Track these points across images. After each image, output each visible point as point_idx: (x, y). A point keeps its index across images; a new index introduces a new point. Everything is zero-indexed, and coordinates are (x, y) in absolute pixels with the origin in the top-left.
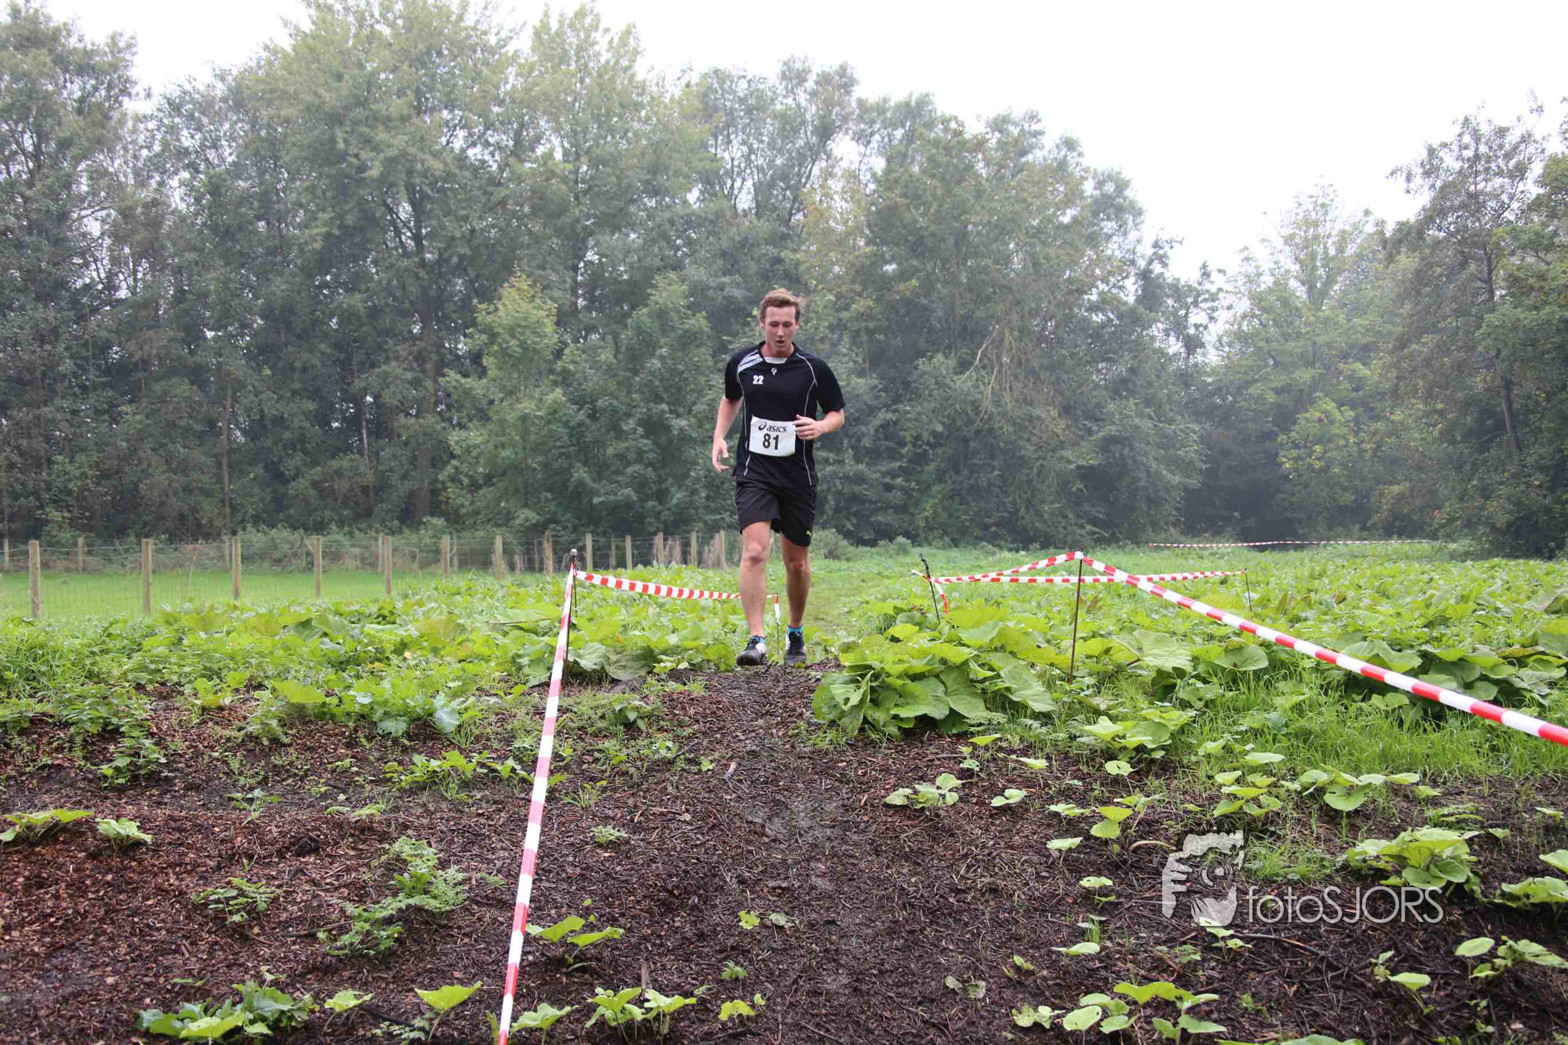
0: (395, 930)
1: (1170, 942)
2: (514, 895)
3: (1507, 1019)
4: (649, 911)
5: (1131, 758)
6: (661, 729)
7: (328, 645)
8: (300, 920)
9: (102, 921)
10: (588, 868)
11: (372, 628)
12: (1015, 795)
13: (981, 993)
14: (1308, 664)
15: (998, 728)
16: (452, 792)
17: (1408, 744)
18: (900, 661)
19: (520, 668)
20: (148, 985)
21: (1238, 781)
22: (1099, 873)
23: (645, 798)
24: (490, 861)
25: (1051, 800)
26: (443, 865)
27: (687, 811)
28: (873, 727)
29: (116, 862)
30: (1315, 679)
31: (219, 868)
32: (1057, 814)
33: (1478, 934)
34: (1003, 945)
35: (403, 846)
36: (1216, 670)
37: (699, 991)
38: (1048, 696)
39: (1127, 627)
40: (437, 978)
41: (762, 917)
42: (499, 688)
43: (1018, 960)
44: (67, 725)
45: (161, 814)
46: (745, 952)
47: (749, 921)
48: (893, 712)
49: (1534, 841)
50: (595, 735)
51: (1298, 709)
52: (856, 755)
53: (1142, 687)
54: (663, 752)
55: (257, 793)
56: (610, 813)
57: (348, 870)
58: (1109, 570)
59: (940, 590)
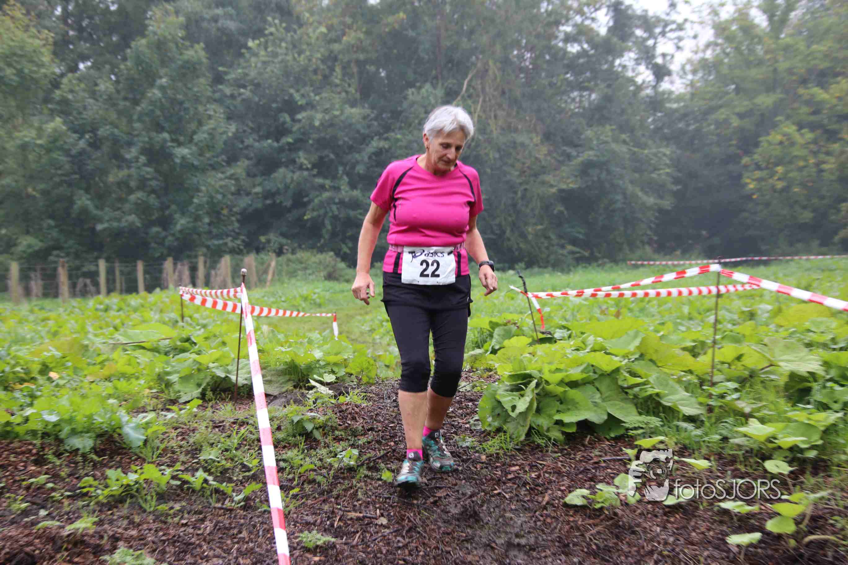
5: (786, 457)
6: (338, 439)
15: (656, 431)
16: (151, 505)
18: (558, 370)
23: (338, 504)
27: (382, 515)
28: (539, 434)
32: (726, 512)
38: (693, 400)
48: (557, 417)
52: (526, 459)
53: (779, 390)
54: (345, 460)
56: (310, 519)
58: (755, 280)
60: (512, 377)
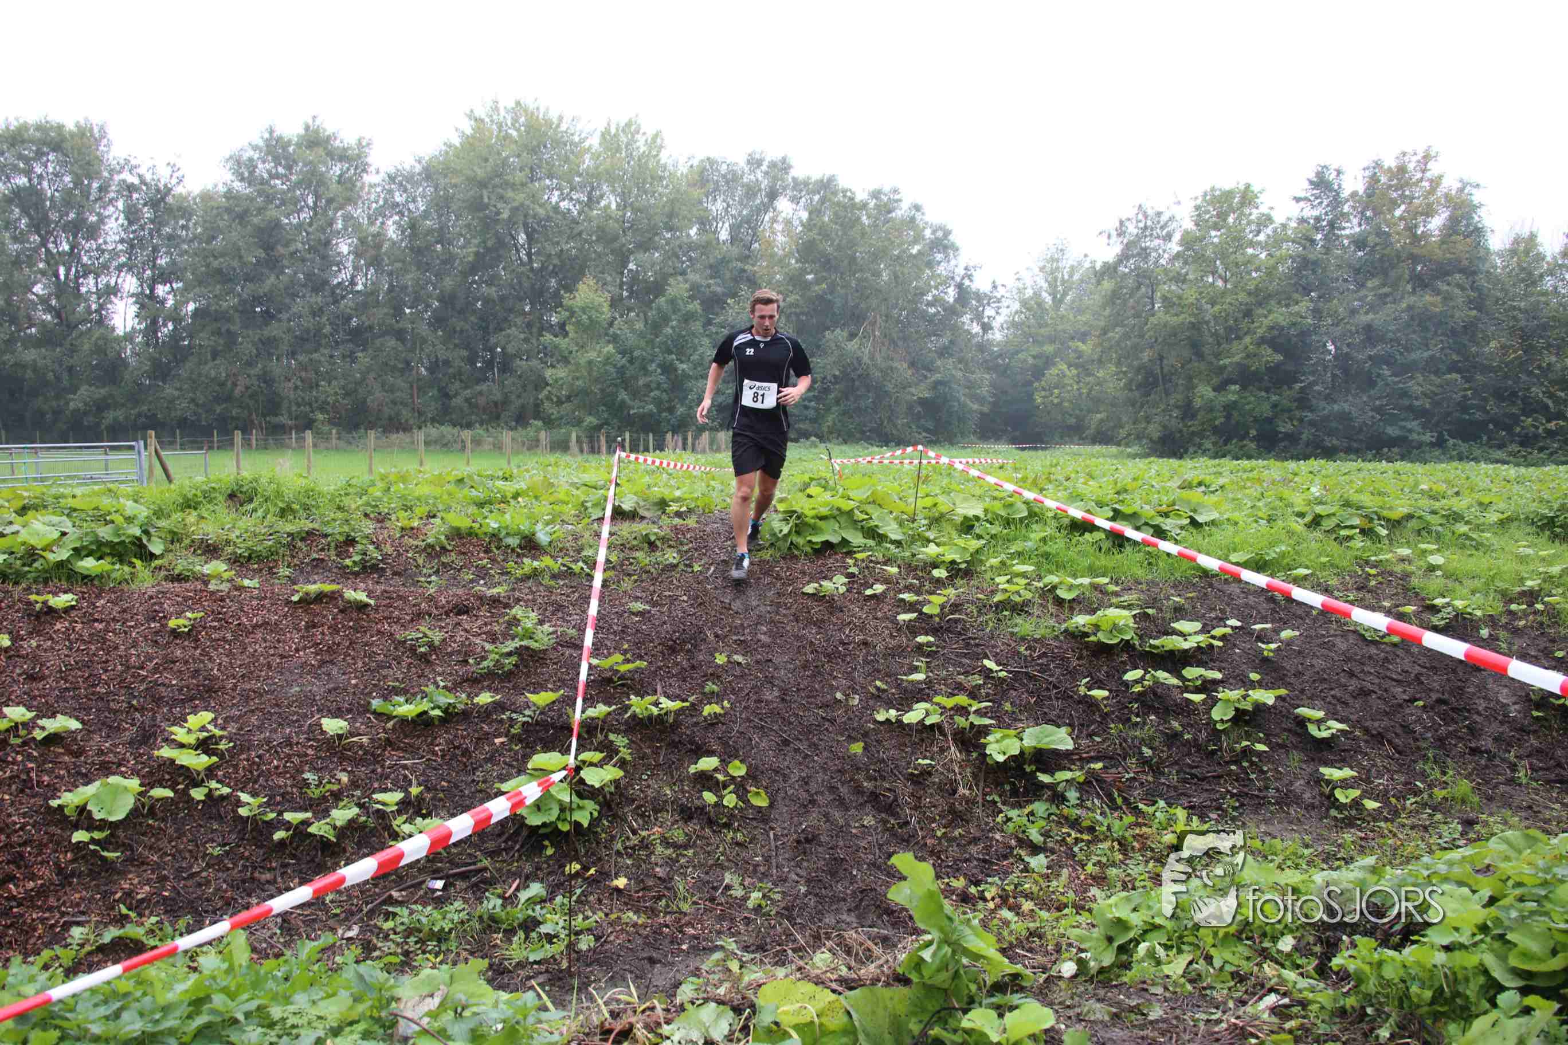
0: (514, 659)
1: (966, 673)
2: (582, 641)
3: (1148, 714)
4: (662, 652)
5: (948, 568)
6: (670, 546)
7: (474, 493)
8: (459, 652)
9: (348, 648)
10: (626, 627)
11: (499, 484)
12: (879, 588)
13: (856, 702)
14: (1050, 514)
15: (871, 549)
16: (546, 581)
17: (1103, 561)
18: (813, 509)
19: (586, 509)
20: (375, 685)
21: (1008, 582)
22: (927, 634)
23: (660, 586)
24: (568, 621)
25: (900, 592)
26: (541, 622)
27: (685, 594)
28: (797, 547)
29: (354, 615)
30: (1054, 524)
31: (412, 620)
32: (903, 600)
33: (1135, 667)
34: (869, 675)
35: (517, 611)
36: (998, 516)
37: (691, 699)
38: (900, 530)
39: (946, 491)
40: (538, 688)
41: (728, 656)
42: (572, 520)
43: (878, 683)
44: (326, 536)
45: (379, 588)
46: (718, 677)
47: (721, 659)
48: (808, 538)
49: (1168, 616)
50: (630, 549)
51: (1044, 540)
52: (785, 564)
53: (955, 526)
54: (671, 560)
55: (433, 578)
56: (639, 595)
57: (486, 624)
58: (938, 457)
59: (838, 468)
60: (785, 512)
